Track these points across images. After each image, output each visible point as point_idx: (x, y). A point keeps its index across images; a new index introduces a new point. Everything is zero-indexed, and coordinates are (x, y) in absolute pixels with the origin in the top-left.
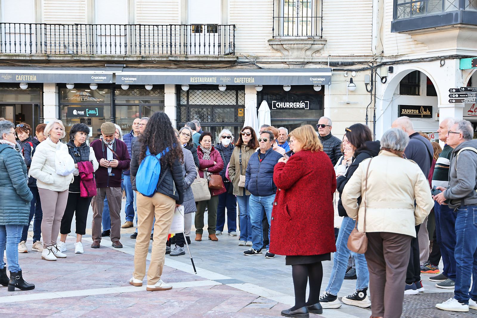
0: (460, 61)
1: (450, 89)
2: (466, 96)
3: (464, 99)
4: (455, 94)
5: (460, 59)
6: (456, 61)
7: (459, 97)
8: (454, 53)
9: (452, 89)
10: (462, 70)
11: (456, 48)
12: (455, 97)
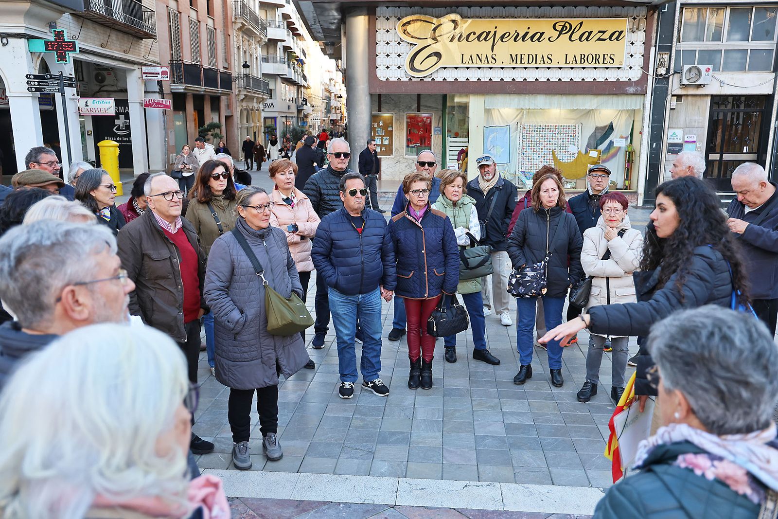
0: (28, 42)
1: (27, 75)
2: (47, 84)
3: (45, 88)
4: (34, 82)
5: (28, 39)
6: (23, 41)
7: (38, 85)
8: (22, 31)
9: (30, 75)
10: (32, 52)
11: (25, 25)
12: (35, 85)
